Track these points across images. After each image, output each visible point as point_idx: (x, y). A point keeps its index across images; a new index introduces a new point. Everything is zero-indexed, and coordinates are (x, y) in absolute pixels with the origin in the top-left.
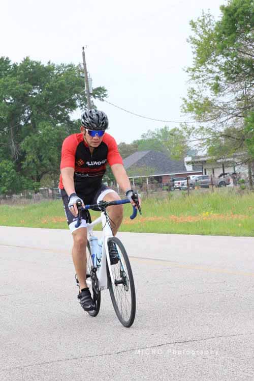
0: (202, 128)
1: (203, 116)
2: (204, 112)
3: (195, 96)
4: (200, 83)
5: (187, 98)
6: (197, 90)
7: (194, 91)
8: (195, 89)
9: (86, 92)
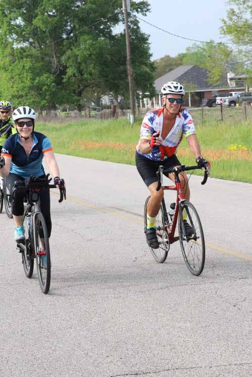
0: (240, 52)
1: (242, 39)
2: (243, 35)
3: (235, 17)
4: (241, 4)
5: (227, 19)
6: (237, 11)
7: (234, 12)
8: (235, 10)
9: (123, 11)
